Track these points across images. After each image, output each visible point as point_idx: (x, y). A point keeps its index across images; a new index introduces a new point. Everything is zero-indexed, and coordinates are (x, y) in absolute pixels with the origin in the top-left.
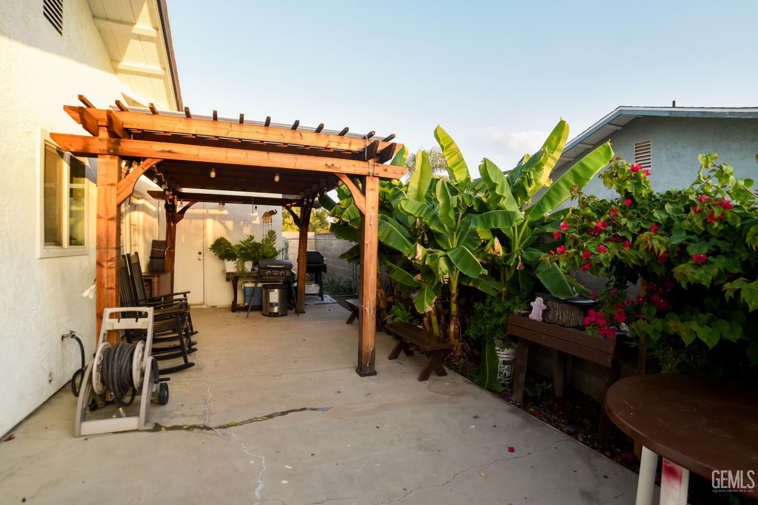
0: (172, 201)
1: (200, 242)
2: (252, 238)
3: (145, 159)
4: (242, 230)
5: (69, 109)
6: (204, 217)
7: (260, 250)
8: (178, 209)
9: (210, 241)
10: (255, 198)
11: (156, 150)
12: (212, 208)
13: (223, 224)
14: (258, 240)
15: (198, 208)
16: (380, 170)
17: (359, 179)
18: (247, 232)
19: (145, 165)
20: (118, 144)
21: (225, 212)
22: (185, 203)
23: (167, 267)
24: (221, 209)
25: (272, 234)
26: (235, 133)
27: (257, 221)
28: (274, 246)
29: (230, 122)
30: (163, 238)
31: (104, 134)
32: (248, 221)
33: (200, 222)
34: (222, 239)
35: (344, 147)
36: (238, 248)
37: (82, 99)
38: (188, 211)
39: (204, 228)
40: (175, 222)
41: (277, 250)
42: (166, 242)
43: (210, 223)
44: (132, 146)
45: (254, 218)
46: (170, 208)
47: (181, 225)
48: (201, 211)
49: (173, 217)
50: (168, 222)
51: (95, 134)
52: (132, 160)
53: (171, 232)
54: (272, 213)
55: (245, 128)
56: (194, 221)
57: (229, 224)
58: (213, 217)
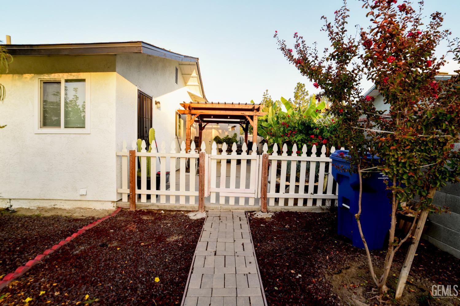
0: (201, 123)
1: (210, 138)
2: (228, 136)
3: (196, 114)
4: (225, 133)
5: (181, 104)
6: (211, 128)
7: (231, 140)
8: (203, 126)
9: (214, 137)
10: (228, 121)
11: (199, 112)
12: (214, 125)
13: (218, 131)
14: (230, 137)
15: (209, 125)
16: (258, 113)
17: (252, 117)
18: (226, 134)
19: (196, 116)
20: (191, 111)
21: (219, 127)
22: (205, 124)
23: (199, 145)
24: (217, 126)
25: (235, 134)
26: (217, 106)
27: (230, 130)
28: (236, 139)
29: (216, 103)
30: (198, 136)
31: (188, 109)
32: (227, 130)
33: (210, 130)
34: (217, 136)
35: (247, 108)
36: (223, 140)
37: (184, 102)
38: (206, 126)
39: (211, 133)
40: (202, 130)
41: (237, 140)
42: (199, 137)
43: (213, 131)
44: (194, 112)
45: (229, 129)
46: (200, 126)
47: (204, 131)
48: (211, 126)
49: (201, 128)
50: (200, 130)
51: (186, 109)
52: (193, 115)
53: (200, 134)
54: (235, 126)
55: (220, 105)
56: (208, 130)
57: (220, 131)
58: (215, 128)
